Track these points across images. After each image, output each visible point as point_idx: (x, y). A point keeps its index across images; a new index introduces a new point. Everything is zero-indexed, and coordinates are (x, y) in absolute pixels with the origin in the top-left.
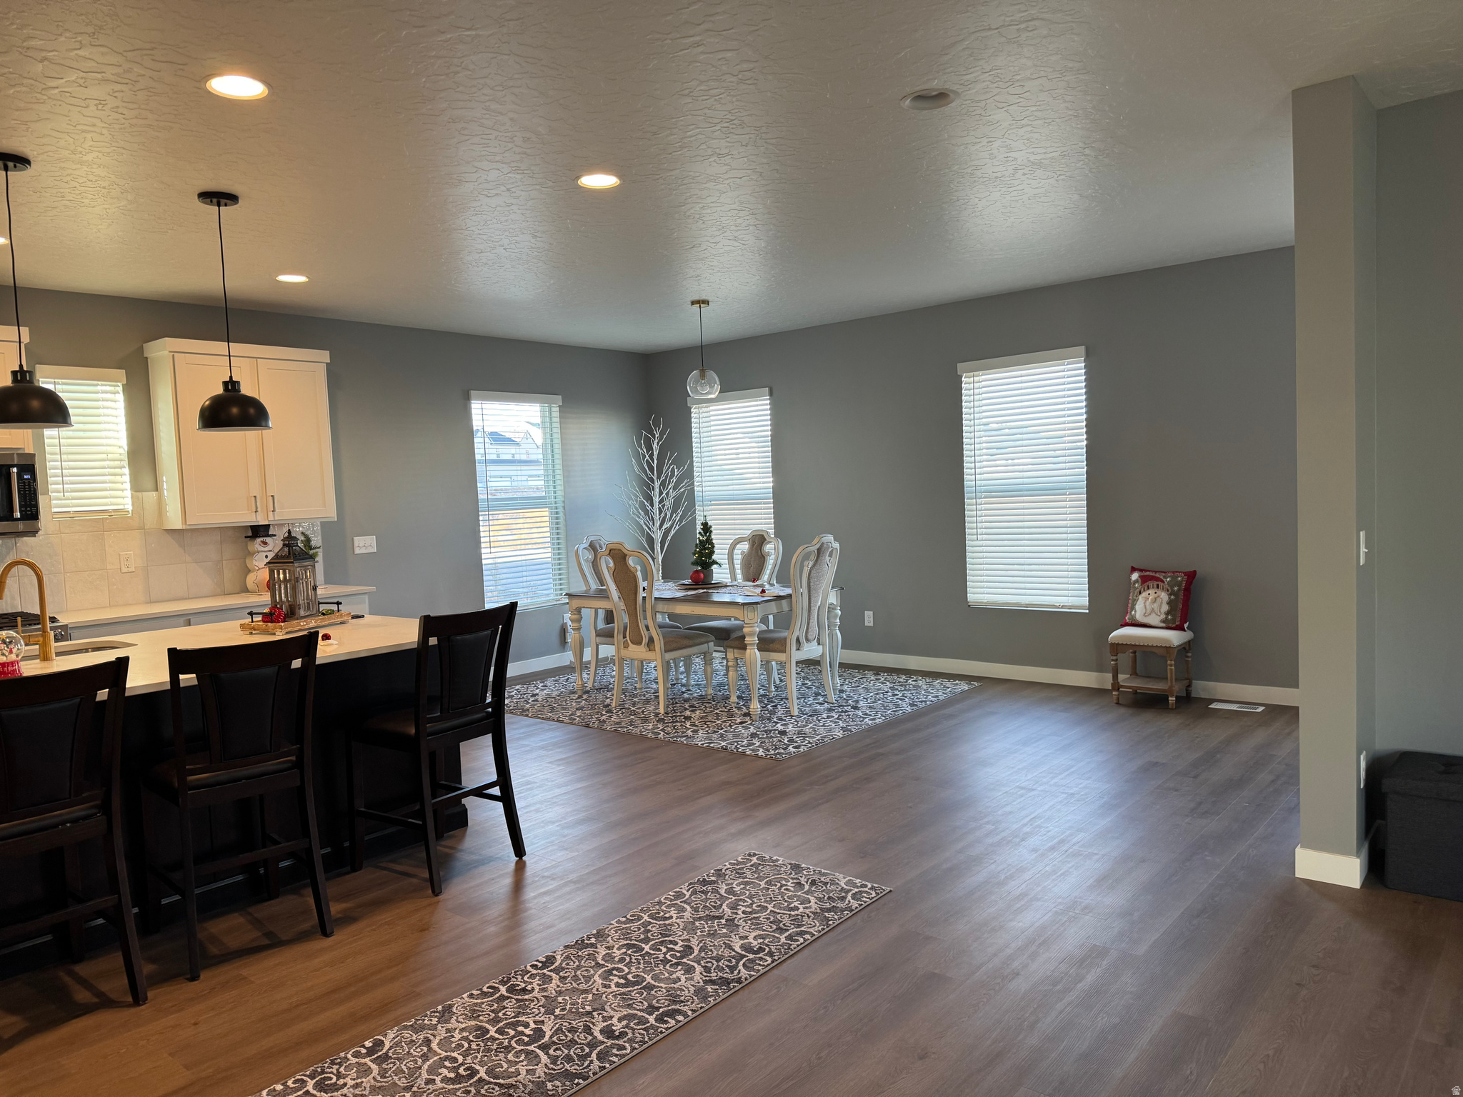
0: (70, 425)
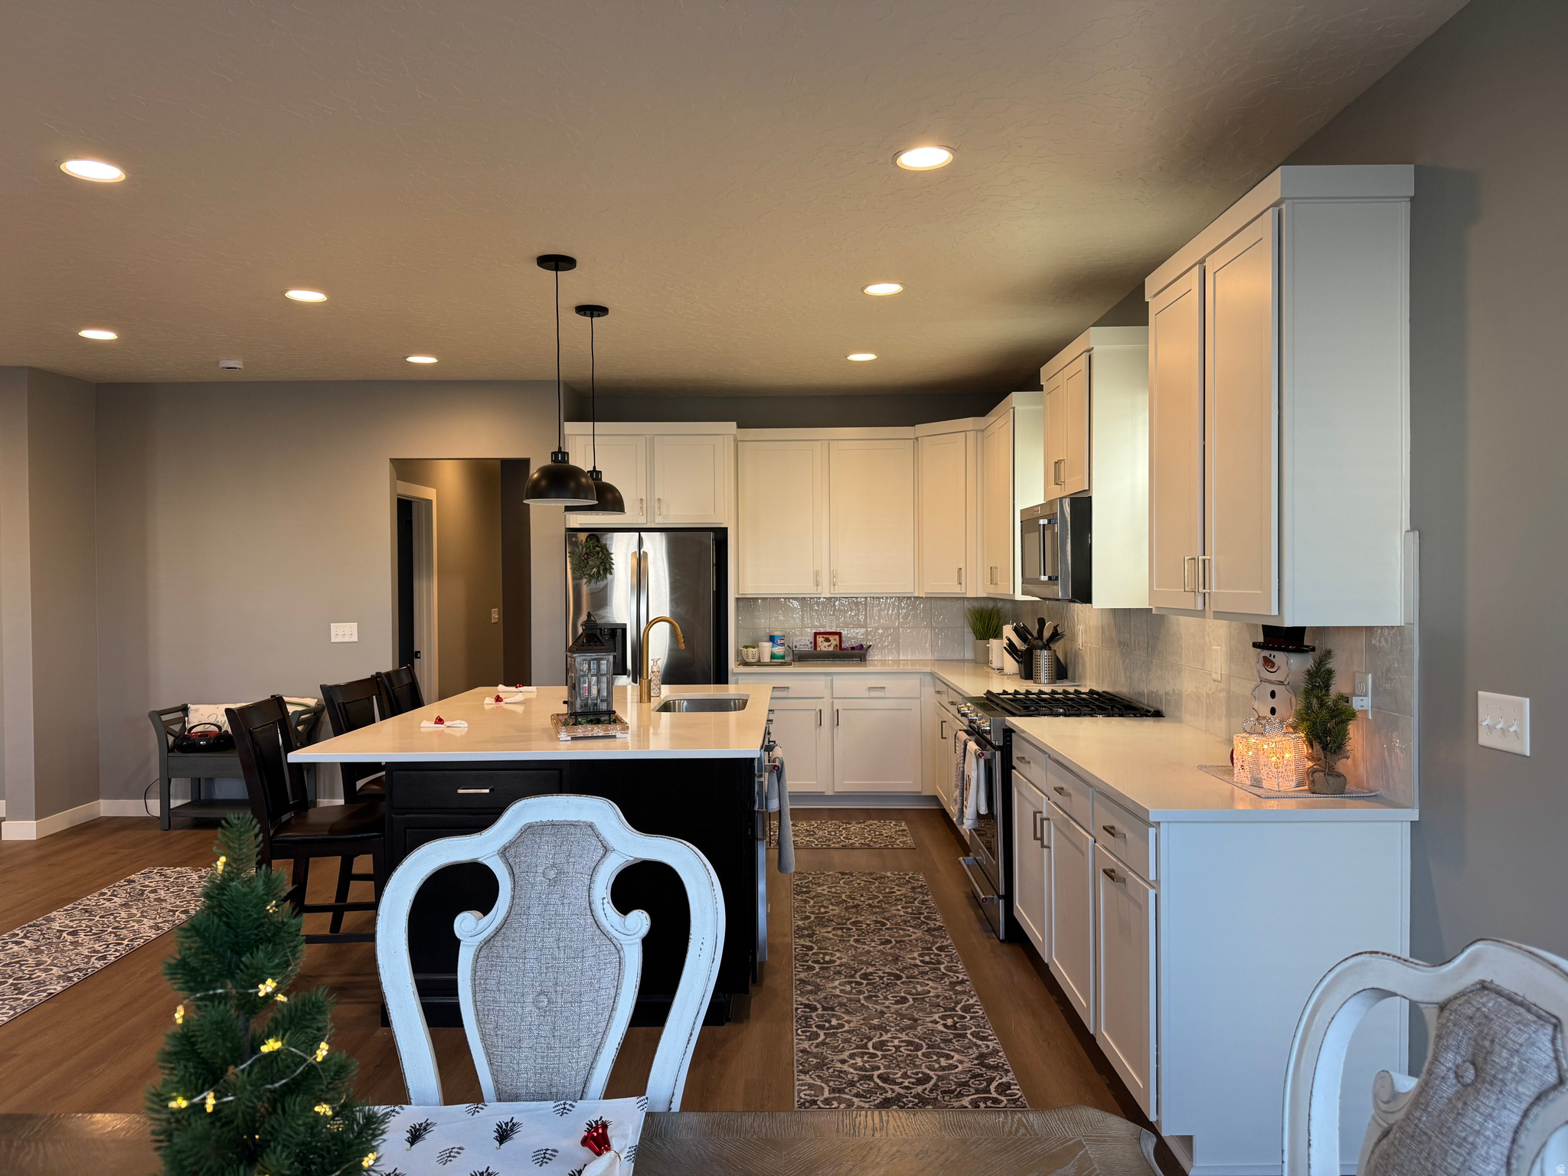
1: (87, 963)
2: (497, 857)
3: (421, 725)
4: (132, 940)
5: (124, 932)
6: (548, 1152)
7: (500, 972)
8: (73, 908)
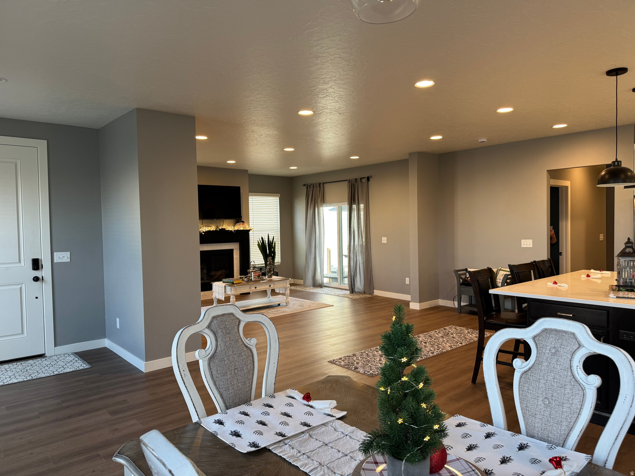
1: (428, 354)
2: (532, 339)
3: (547, 284)
4: (442, 349)
5: (441, 346)
6: (537, 460)
7: (529, 385)
8: (426, 334)
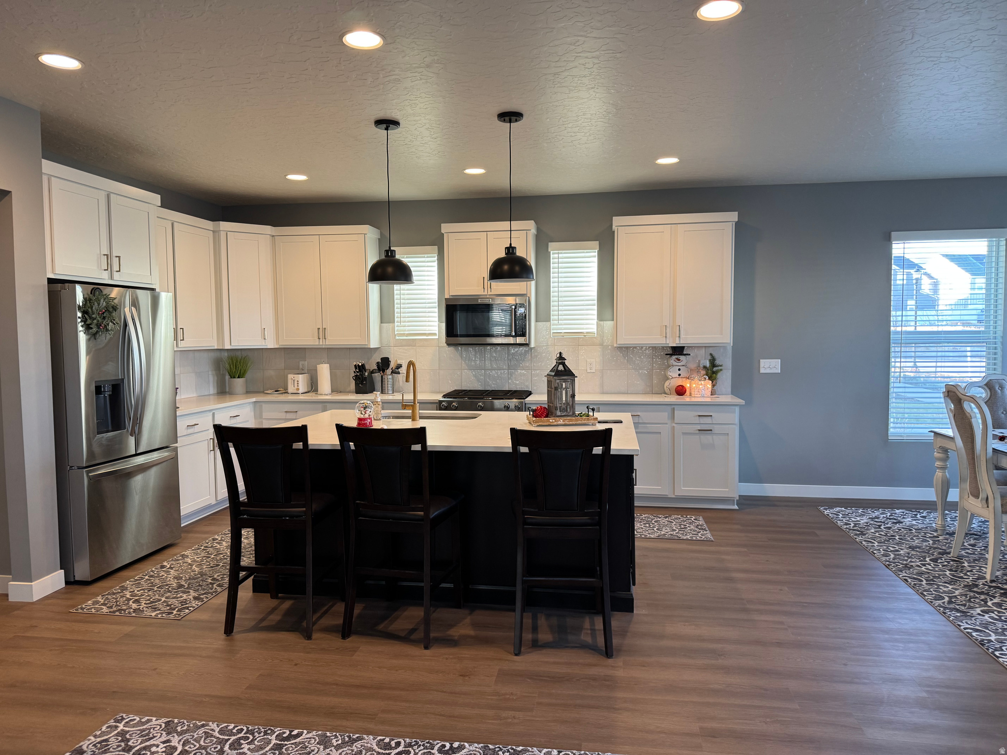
0: (413, 283)
